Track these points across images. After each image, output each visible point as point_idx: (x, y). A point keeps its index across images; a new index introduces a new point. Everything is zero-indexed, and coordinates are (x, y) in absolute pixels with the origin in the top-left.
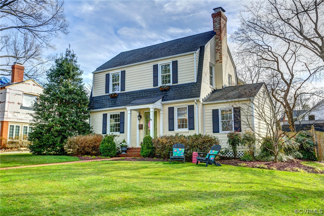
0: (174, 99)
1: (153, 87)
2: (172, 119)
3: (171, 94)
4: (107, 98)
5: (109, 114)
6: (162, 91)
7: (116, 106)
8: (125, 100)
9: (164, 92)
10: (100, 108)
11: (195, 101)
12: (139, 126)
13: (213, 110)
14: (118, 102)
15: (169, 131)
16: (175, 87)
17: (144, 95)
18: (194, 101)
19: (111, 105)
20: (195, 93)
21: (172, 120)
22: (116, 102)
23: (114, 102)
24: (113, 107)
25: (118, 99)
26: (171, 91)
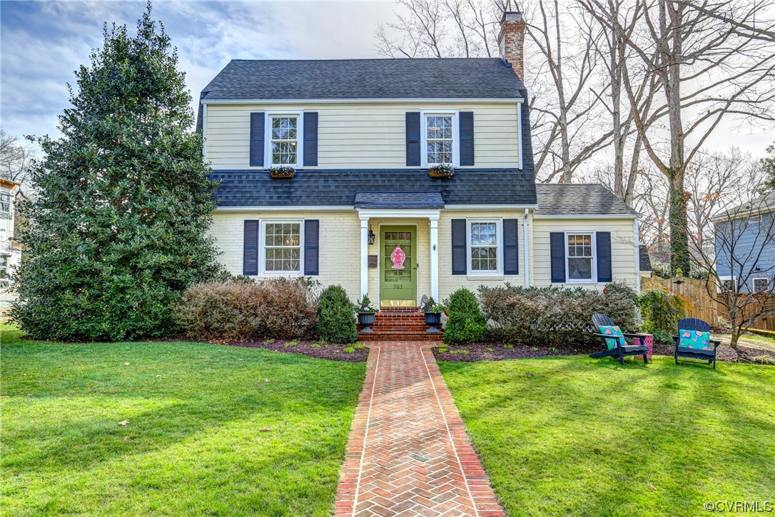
0: (469, 201)
1: (404, 167)
2: (460, 247)
3: (459, 188)
4: (257, 178)
5: (263, 222)
6: (434, 179)
7: (293, 204)
8: (321, 188)
9: (439, 183)
10: (235, 205)
11: (527, 211)
12: (369, 260)
13: (552, 234)
14: (299, 193)
15: (453, 274)
16: (467, 173)
17: (380, 183)
18: (522, 211)
19: (275, 200)
20: (522, 194)
21: (463, 250)
22: (291, 193)
23: (285, 192)
24: (285, 204)
25: (296, 185)
26: (458, 182)
